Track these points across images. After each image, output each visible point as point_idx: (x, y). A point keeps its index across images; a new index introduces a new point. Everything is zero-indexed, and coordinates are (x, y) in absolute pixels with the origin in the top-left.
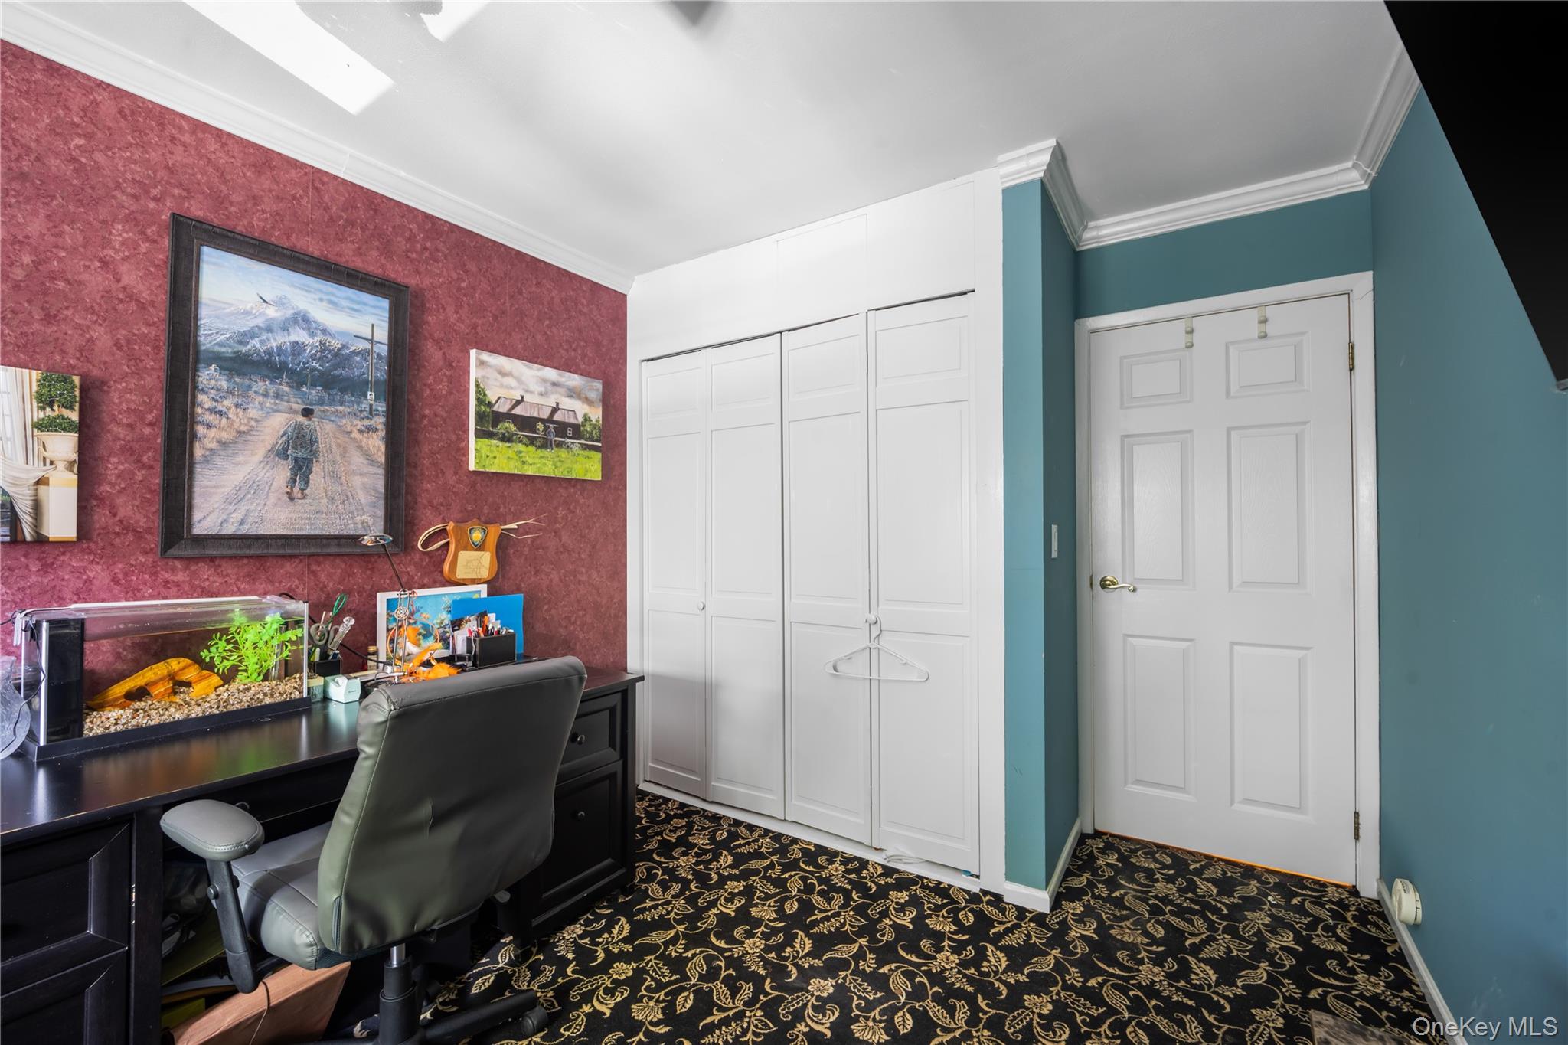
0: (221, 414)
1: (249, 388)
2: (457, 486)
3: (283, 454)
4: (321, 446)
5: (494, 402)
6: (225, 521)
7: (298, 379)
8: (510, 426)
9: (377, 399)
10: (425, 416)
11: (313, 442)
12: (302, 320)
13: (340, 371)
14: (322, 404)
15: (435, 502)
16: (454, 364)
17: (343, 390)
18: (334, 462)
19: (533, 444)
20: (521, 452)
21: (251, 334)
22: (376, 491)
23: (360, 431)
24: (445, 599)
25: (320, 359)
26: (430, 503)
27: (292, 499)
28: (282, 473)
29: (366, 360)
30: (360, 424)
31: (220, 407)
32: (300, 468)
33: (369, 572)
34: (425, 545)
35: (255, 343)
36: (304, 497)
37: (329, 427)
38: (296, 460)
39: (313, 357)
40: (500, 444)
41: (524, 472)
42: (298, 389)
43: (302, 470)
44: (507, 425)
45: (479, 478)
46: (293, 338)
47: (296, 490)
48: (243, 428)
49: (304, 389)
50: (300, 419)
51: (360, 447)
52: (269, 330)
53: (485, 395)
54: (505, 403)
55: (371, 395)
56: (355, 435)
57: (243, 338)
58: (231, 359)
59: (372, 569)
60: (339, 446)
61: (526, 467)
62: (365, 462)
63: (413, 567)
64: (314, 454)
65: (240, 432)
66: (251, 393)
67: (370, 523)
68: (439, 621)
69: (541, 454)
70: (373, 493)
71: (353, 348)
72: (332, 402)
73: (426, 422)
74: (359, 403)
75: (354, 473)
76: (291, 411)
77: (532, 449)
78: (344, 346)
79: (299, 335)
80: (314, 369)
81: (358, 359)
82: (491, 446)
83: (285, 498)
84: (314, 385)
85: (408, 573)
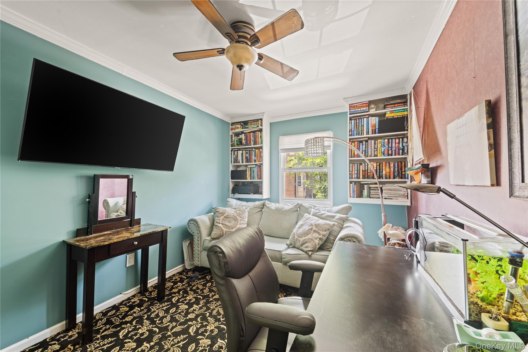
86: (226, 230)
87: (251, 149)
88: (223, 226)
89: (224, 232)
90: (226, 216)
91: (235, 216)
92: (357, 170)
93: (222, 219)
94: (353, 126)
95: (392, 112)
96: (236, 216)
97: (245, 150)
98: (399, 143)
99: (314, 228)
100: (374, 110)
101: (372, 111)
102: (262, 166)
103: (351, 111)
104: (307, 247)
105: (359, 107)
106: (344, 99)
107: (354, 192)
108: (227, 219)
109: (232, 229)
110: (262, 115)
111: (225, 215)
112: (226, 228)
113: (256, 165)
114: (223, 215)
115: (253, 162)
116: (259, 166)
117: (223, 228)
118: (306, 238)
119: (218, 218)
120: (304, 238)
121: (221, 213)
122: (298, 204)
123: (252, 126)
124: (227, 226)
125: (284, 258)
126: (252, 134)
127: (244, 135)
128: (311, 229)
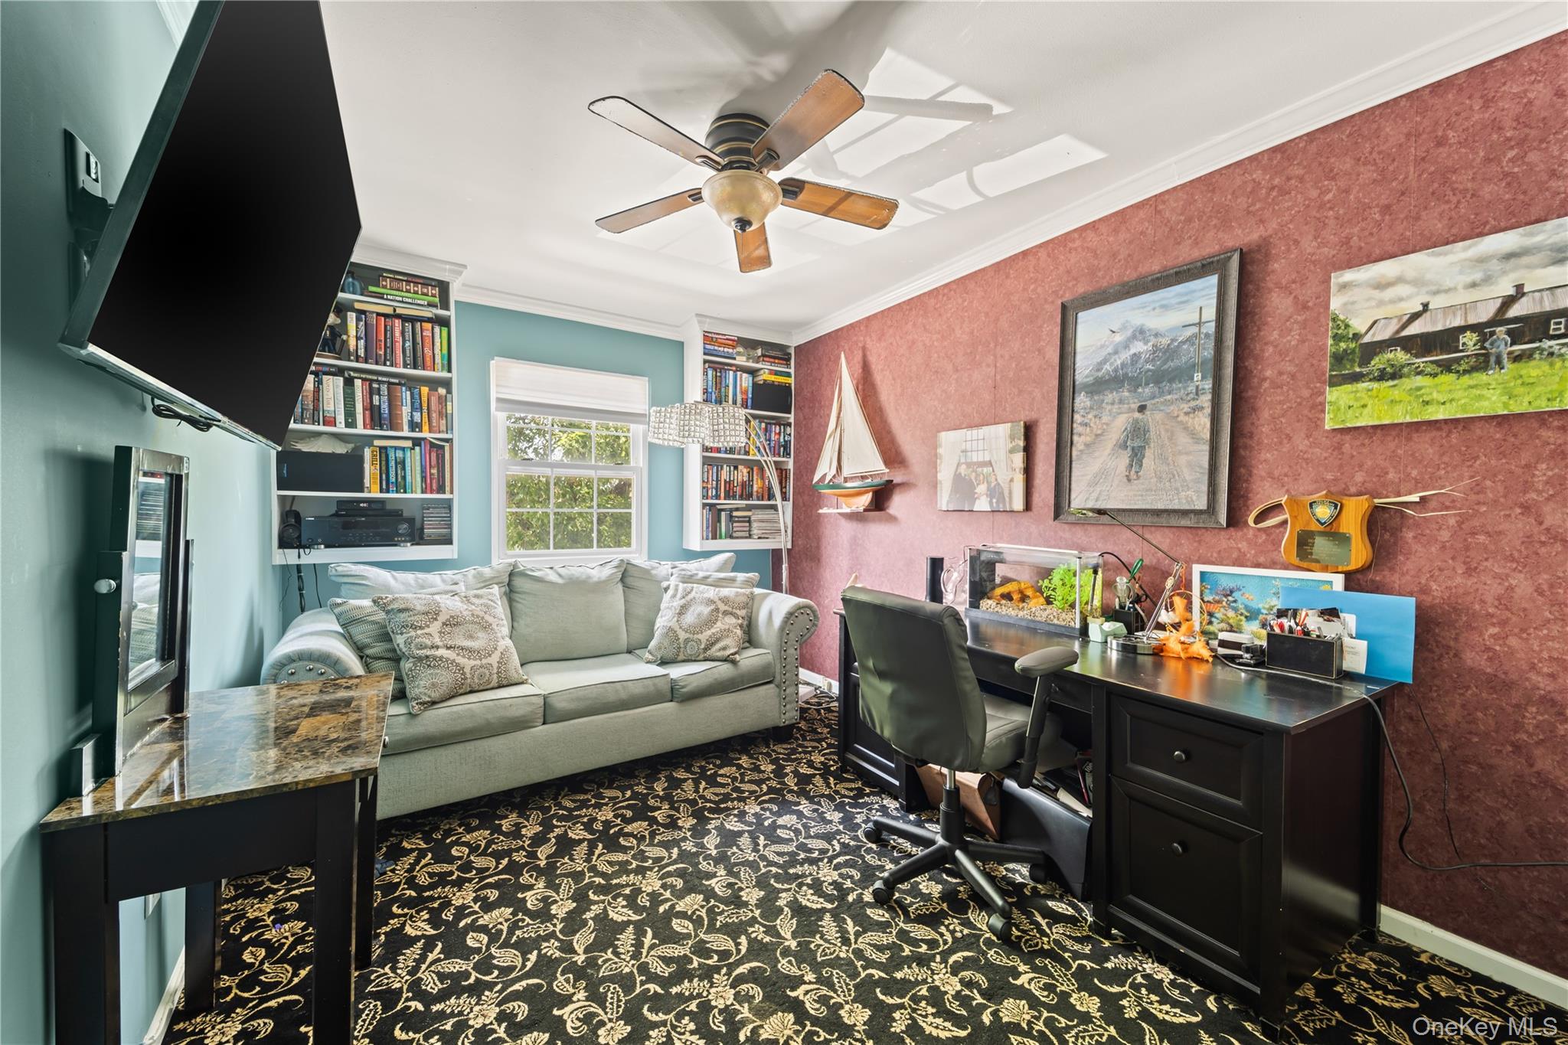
0: (1086, 425)
1: (1103, 401)
2: (1310, 451)
3: (1124, 446)
4: (1152, 434)
5: (1363, 331)
6: (1087, 499)
7: (1135, 383)
8: (1400, 356)
9: (1203, 378)
10: (1265, 379)
11: (1146, 431)
12: (1140, 333)
13: (1171, 364)
14: (1153, 398)
15: (1276, 473)
16: (1310, 304)
17: (1171, 381)
18: (1163, 446)
19: (1450, 371)
20: (1419, 389)
21: (1105, 361)
22: (1201, 467)
23: (1187, 414)
24: (1277, 583)
25: (1153, 359)
26: (1270, 475)
27: (1129, 480)
28: (1124, 459)
29: (1193, 344)
30: (1186, 407)
31: (1086, 421)
32: (1136, 455)
33: (1195, 544)
34: (1260, 518)
35: (1107, 367)
36: (1138, 478)
37: (1159, 416)
38: (1133, 449)
39: (1147, 361)
40: (1375, 385)
41: (1427, 418)
42: (1135, 391)
43: (1137, 456)
44: (1391, 356)
45: (1348, 438)
46: (1133, 351)
47: (1133, 472)
48: (1099, 432)
49: (1140, 390)
50: (1137, 415)
51: (1186, 429)
52: (1116, 352)
53: (1347, 326)
54: (1386, 326)
55: (1197, 376)
56: (1182, 418)
57: (1099, 367)
58: (1093, 384)
59: (1199, 542)
60: (1167, 431)
61: (1430, 409)
62: (1190, 441)
63: (1245, 543)
64: (1147, 441)
65: (1097, 435)
66: (1104, 405)
67: (1194, 498)
68: (1267, 606)
69: (1472, 382)
70: (1198, 469)
71: (1180, 339)
72: (1162, 394)
73: (1266, 385)
74: (1185, 388)
75: (1180, 453)
76: (1131, 410)
77: (1447, 379)
78: (1173, 340)
79: (1139, 347)
80: (1149, 370)
81: (1185, 347)
82: (1356, 392)
83: (1125, 479)
84: (1147, 384)
85: (1239, 550)
86: (473, 663)
87: (396, 381)
88: (458, 655)
89: (467, 670)
90: (448, 620)
91: (478, 616)
92: (717, 481)
93: (440, 632)
94: (710, 383)
95: (772, 373)
96: (482, 614)
97: (364, 380)
98: (779, 434)
99: (722, 607)
100: (744, 358)
101: (741, 361)
102: (447, 449)
103: (708, 347)
104: (724, 649)
105: (721, 345)
106: (697, 315)
107: (707, 528)
108: (456, 630)
109: (490, 655)
110: (451, 271)
111: (442, 618)
112: (469, 659)
113: (417, 442)
114: (436, 619)
115: (406, 427)
116: (432, 445)
117: (460, 660)
118: (713, 630)
119: (419, 632)
120: (709, 633)
121: (426, 613)
122: (622, 560)
123: (403, 294)
124: (470, 650)
125: (683, 687)
126: (398, 323)
127: (358, 320)
128: (717, 610)
